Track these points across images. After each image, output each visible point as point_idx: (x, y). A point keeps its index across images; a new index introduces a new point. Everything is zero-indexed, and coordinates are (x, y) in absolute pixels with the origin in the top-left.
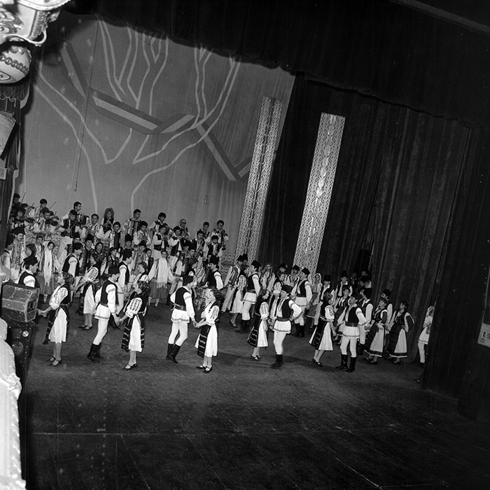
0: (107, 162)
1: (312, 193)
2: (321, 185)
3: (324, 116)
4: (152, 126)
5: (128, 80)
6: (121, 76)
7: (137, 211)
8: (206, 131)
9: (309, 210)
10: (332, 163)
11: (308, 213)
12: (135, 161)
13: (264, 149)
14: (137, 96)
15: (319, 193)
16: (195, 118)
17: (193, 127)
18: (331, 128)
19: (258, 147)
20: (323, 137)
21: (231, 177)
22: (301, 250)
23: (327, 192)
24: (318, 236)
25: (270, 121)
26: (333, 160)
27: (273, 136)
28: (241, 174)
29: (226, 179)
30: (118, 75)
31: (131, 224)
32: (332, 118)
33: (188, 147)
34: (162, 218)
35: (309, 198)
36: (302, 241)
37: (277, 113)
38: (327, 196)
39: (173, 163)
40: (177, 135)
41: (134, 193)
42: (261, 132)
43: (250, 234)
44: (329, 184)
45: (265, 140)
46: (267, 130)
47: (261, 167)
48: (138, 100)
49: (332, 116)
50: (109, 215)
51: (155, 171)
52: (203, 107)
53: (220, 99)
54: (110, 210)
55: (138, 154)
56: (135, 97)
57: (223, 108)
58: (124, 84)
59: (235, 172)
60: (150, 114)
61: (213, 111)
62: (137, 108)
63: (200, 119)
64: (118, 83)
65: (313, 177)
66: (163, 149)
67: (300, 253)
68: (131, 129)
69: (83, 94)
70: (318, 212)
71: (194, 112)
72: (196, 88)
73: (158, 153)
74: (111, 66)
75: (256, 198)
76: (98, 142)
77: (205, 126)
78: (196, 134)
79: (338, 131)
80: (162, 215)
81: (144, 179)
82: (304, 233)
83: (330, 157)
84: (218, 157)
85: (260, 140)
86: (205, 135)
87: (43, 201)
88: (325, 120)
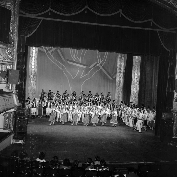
0: (73, 78)
1: (133, 81)
2: (136, 78)
3: (134, 57)
4: (85, 67)
5: (77, 55)
6: (75, 55)
7: (82, 91)
8: (101, 66)
9: (133, 86)
10: (139, 71)
11: (133, 87)
12: (81, 77)
13: (120, 69)
14: (80, 59)
15: (135, 80)
16: (98, 63)
17: (97, 65)
18: (137, 60)
19: (118, 69)
20: (134, 63)
21: (111, 78)
22: (132, 98)
23: (138, 80)
24: (137, 93)
25: (121, 61)
26: (139, 70)
27: (122, 65)
28: (114, 77)
29: (109, 79)
30: (74, 55)
31: (81, 95)
32: (136, 57)
33: (96, 71)
34: (90, 93)
35: (133, 82)
36: (132, 95)
37: (123, 58)
38: (138, 81)
39: (92, 76)
40: (92, 69)
41: (82, 86)
42: (118, 64)
43: (119, 95)
44: (138, 77)
45: (120, 66)
46: (121, 63)
47: (120, 75)
48: (80, 60)
49: (137, 57)
50: (74, 93)
51: (87, 79)
52: (99, 59)
53: (105, 56)
54: (75, 92)
55: (82, 75)
56: (79, 60)
57: (106, 59)
58: (76, 57)
59: (112, 77)
60: (84, 64)
61: (103, 60)
62: (80, 62)
63: (99, 63)
64: (74, 56)
65: (133, 76)
66: (89, 73)
67: (132, 99)
68: (79, 69)
69: (65, 61)
70: (136, 86)
71: (97, 61)
72: (97, 54)
73: (87, 74)
74: (72, 52)
75: (120, 84)
76: (70, 73)
77: (101, 65)
78: (98, 67)
79: (139, 61)
80: (90, 92)
81: (84, 82)
82: (132, 93)
83: (138, 69)
84: (106, 73)
85: (118, 66)
86: (101, 68)
87: (58, 91)
88: (135, 58)
